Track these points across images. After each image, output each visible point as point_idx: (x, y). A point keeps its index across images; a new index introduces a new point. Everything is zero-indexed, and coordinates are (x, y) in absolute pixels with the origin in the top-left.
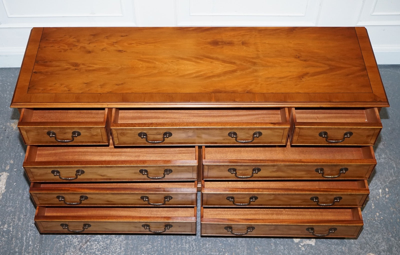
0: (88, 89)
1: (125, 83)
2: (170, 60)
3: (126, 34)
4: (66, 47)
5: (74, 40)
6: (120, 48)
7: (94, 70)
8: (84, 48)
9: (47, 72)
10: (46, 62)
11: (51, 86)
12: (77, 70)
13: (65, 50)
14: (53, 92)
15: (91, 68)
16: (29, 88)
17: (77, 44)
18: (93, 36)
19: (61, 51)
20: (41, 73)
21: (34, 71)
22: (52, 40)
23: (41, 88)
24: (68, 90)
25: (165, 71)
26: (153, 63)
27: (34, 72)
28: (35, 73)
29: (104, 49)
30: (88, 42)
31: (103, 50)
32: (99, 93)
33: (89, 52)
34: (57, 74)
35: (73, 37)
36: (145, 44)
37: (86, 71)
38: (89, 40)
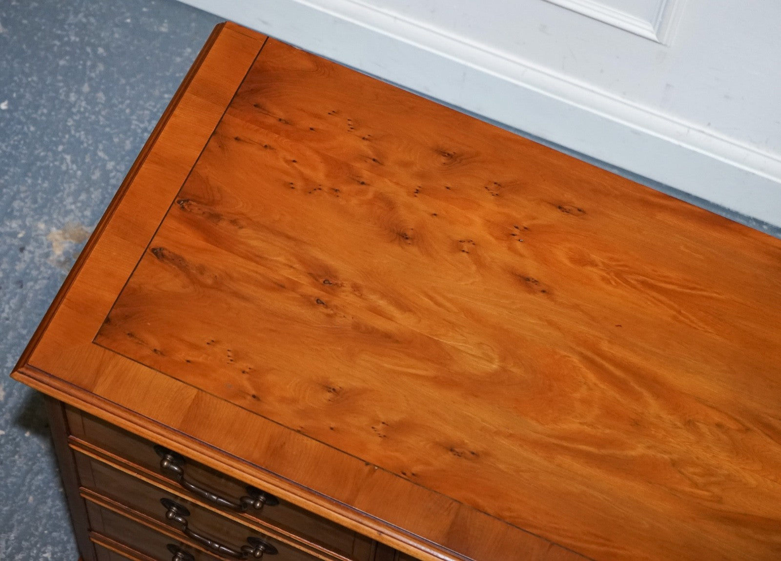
0: (333, 425)
1: (487, 454)
2: (716, 417)
3: (579, 204)
4: (319, 175)
5: (365, 147)
6: (532, 268)
7: (387, 336)
8: (391, 205)
9: (202, 269)
10: (217, 217)
11: (194, 346)
12: (322, 309)
13: (311, 188)
14: (190, 379)
15: (380, 324)
16: (108, 320)
17: (366, 175)
18: (443, 160)
19: (290, 186)
20: (178, 262)
21: (157, 242)
22: (281, 114)
23: (154, 342)
24: (254, 392)
25: (674, 463)
26: (638, 398)
27: (153, 250)
28: (158, 253)
29: (466, 247)
30: (417, 183)
31: (458, 246)
32: (367, 464)
33: (402, 237)
34: (236, 295)
35: (364, 132)
36: (639, 286)
37: (356, 327)
38: (421, 176)
